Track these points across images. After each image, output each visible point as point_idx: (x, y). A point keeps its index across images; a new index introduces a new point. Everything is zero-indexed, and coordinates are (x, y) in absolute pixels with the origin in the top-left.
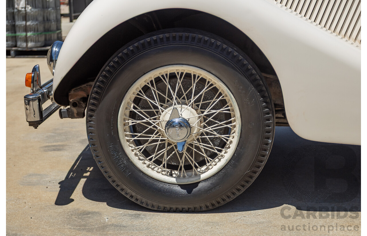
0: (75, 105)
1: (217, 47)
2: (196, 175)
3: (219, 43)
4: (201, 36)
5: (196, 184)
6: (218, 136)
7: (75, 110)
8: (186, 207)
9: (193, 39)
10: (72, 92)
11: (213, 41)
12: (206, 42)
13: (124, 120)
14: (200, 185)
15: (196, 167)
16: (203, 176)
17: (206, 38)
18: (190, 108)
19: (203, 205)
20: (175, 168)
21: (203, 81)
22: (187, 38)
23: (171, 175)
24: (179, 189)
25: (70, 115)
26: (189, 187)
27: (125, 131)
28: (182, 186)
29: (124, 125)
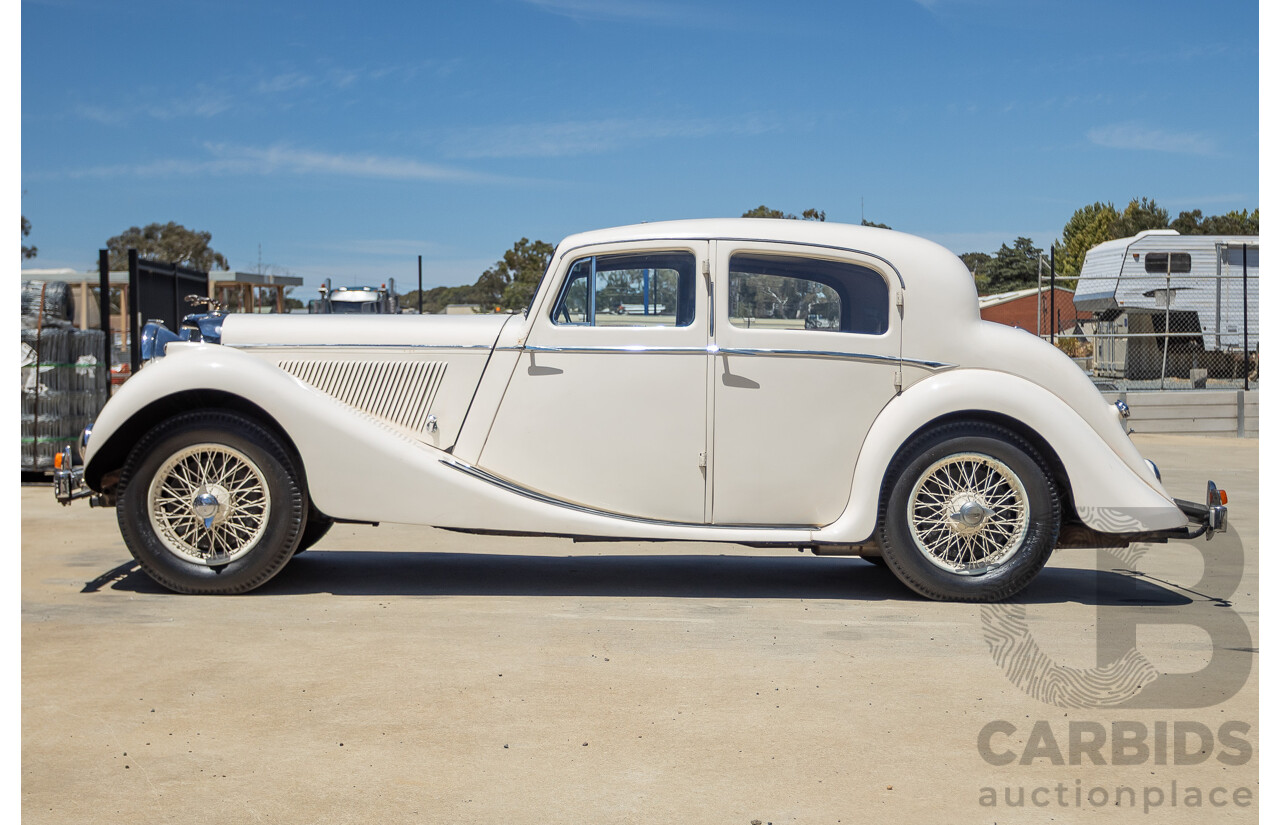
0: (107, 492)
1: (247, 426)
2: (227, 556)
3: (248, 422)
4: (230, 415)
5: (225, 566)
6: (250, 515)
7: (107, 498)
8: (215, 589)
9: (223, 418)
10: (105, 478)
11: (242, 420)
12: (235, 421)
13: (155, 499)
14: (229, 567)
15: (228, 550)
16: (233, 558)
17: (236, 418)
18: (220, 486)
19: (232, 587)
20: (206, 550)
21: (234, 461)
22: (218, 417)
23: (202, 557)
24: (208, 571)
25: (102, 503)
26: (218, 569)
27: (155, 510)
28: (212, 568)
29: (155, 504)
